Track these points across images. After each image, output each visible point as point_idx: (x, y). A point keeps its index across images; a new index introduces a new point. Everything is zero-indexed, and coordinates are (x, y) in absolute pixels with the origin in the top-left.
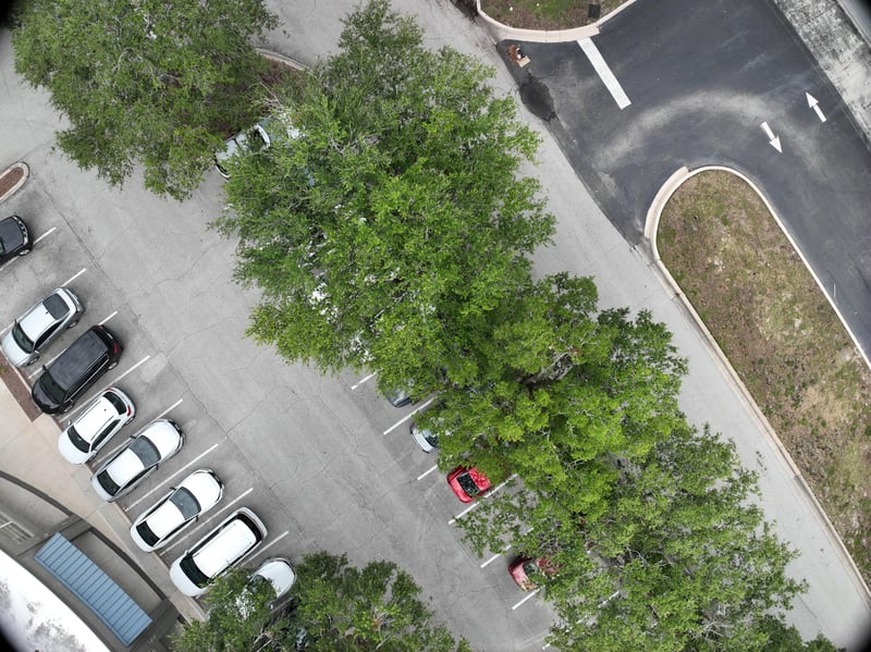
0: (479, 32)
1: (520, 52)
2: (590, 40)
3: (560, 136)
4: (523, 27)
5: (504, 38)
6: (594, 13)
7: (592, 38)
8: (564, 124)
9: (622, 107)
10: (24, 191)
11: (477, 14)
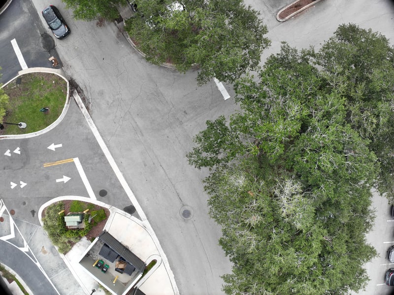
0: (69, 73)
1: (53, 63)
2: (23, 68)
3: (41, 27)
4: (49, 74)
5: (59, 70)
6: (19, 80)
7: (22, 70)
8: (39, 32)
9: (15, 40)
10: (278, 9)
11: (69, 81)
